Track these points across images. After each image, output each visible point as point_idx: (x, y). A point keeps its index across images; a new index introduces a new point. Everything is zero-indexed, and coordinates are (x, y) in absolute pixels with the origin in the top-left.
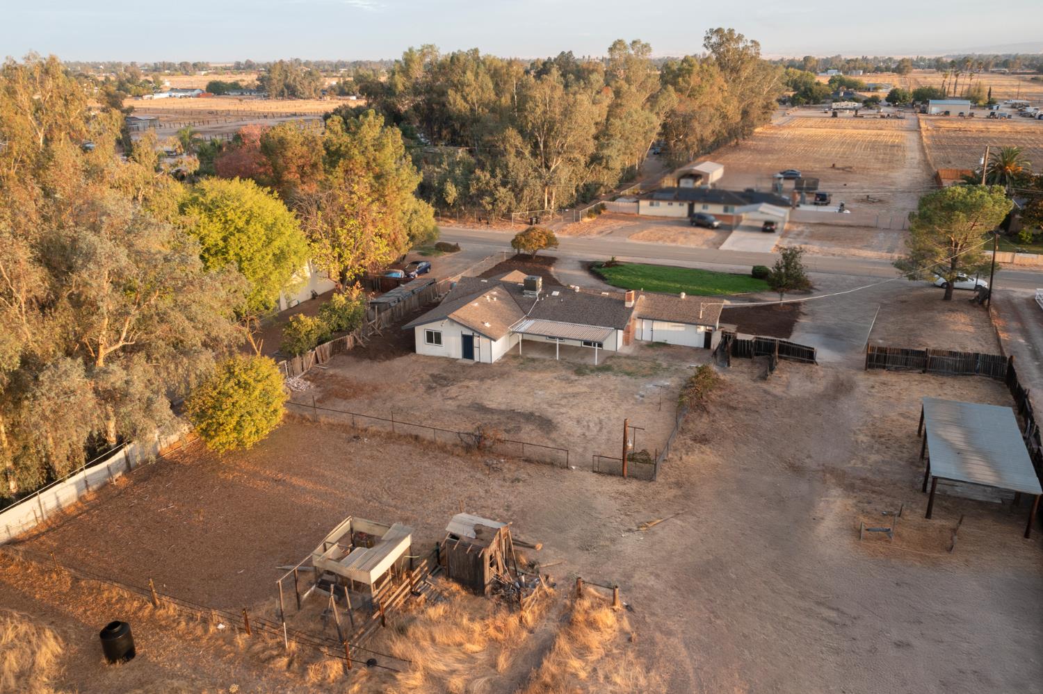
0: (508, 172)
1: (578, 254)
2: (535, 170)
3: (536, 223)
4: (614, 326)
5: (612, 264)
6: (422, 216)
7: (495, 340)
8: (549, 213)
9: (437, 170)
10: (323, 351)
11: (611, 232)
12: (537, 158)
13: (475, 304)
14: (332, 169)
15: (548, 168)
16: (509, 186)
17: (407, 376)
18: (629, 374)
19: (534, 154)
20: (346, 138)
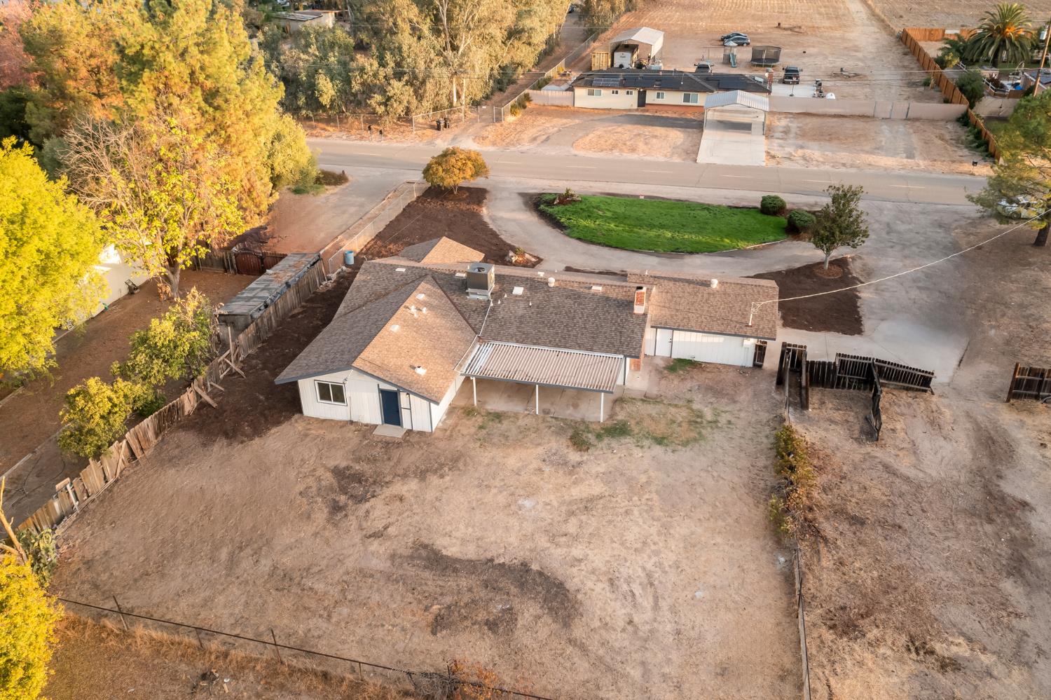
0: (403, 59)
1: (514, 180)
2: (439, 54)
3: (445, 126)
4: (622, 352)
5: (566, 199)
6: (289, 146)
7: (437, 403)
8: (459, 111)
9: (302, 56)
10: (141, 435)
11: (548, 139)
12: (439, 36)
13: (394, 327)
14: (132, 87)
15: (455, 48)
16: (406, 78)
17: (292, 475)
18: (660, 441)
19: (437, 32)
20: (148, 32)
